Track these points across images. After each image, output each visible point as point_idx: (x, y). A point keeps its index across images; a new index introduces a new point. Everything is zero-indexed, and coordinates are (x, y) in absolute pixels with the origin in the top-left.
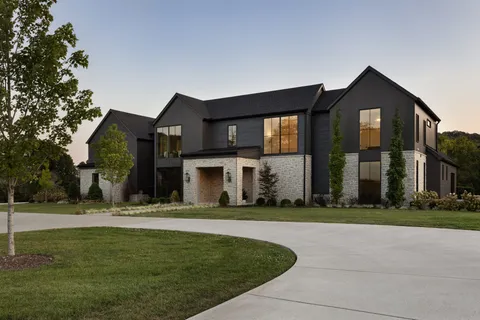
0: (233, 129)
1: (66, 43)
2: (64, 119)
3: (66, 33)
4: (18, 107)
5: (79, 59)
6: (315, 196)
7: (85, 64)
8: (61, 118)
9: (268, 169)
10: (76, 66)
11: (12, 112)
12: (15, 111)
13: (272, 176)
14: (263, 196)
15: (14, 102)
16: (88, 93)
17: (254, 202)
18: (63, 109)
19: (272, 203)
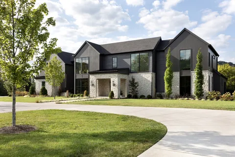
0: (115, 59)
1: (43, 13)
2: (43, 53)
3: (44, 8)
4: (18, 47)
5: (51, 22)
6: (158, 93)
7: (54, 24)
8: (41, 52)
9: (133, 80)
10: (49, 25)
11: (15, 50)
12: (17, 49)
13: (136, 83)
14: (131, 94)
15: (16, 44)
16: (55, 40)
17: (126, 97)
18: (42, 48)
19: (136, 97)
